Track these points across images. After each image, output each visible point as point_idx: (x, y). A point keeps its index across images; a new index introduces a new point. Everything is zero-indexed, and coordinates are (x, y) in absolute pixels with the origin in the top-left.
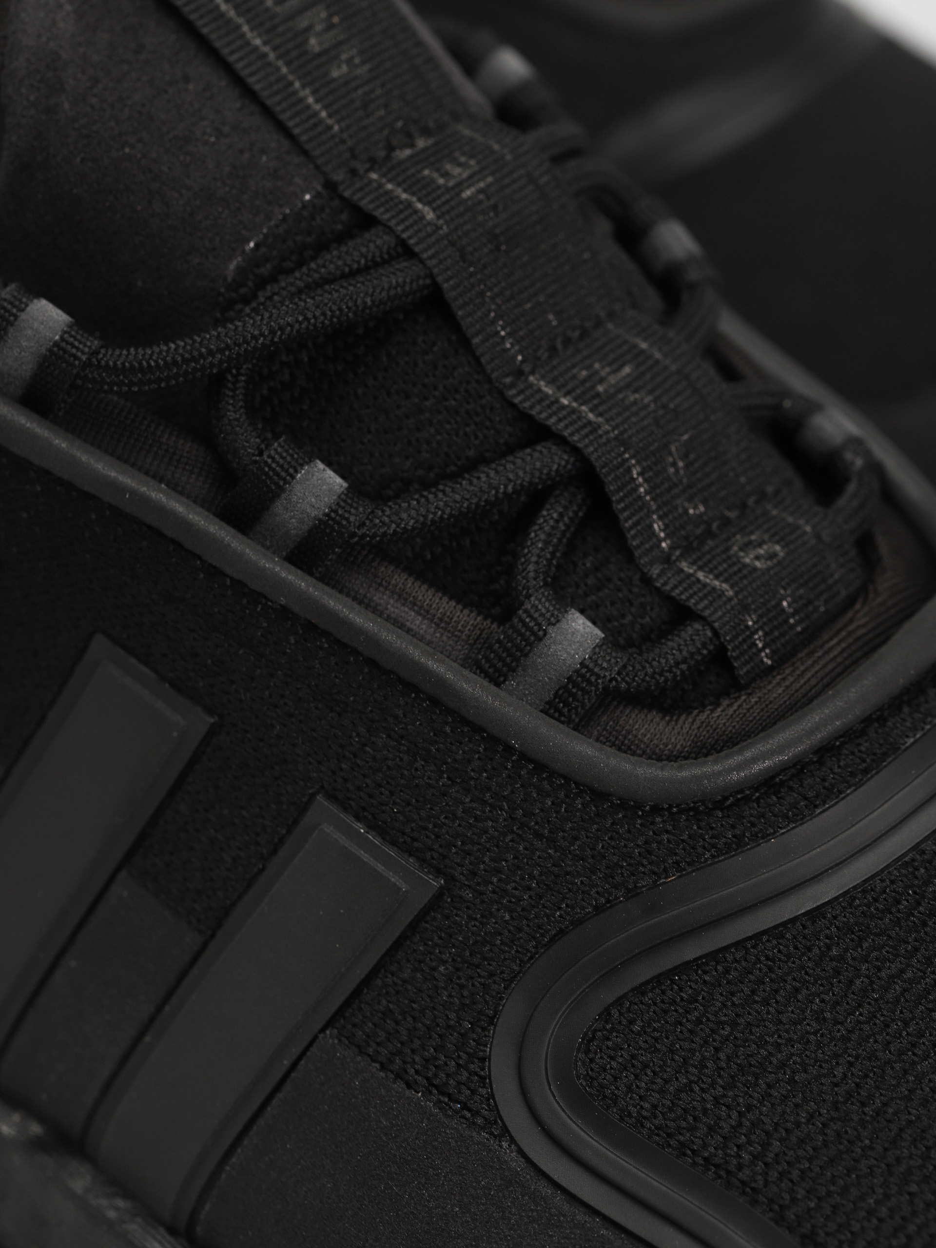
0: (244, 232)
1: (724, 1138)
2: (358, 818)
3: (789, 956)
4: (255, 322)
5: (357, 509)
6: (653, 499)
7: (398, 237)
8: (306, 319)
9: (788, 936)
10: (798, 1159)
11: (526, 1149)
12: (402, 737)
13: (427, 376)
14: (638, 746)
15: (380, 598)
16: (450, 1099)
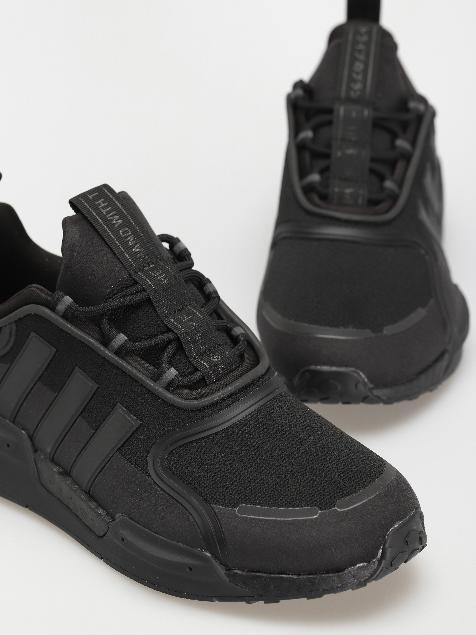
0: (111, 284)
1: (192, 478)
2: (125, 408)
3: (210, 442)
4: (110, 304)
5: (129, 344)
6: (193, 345)
7: (142, 287)
8: (121, 303)
9: (210, 438)
10: (206, 483)
11: (153, 478)
12: (135, 392)
13: (147, 316)
14: (184, 397)
15: (133, 362)
16: (139, 467)
